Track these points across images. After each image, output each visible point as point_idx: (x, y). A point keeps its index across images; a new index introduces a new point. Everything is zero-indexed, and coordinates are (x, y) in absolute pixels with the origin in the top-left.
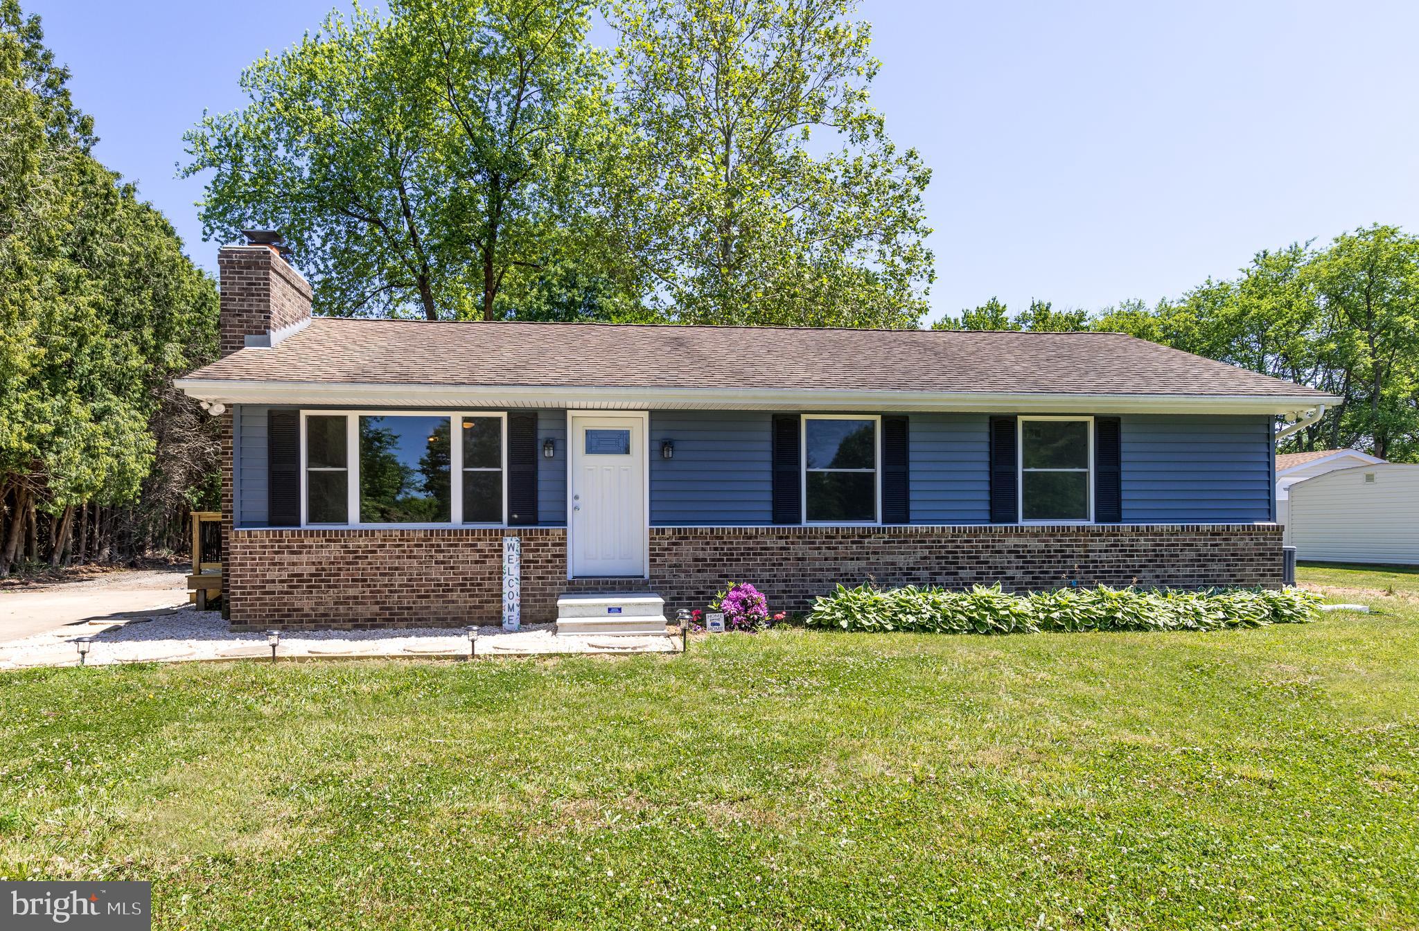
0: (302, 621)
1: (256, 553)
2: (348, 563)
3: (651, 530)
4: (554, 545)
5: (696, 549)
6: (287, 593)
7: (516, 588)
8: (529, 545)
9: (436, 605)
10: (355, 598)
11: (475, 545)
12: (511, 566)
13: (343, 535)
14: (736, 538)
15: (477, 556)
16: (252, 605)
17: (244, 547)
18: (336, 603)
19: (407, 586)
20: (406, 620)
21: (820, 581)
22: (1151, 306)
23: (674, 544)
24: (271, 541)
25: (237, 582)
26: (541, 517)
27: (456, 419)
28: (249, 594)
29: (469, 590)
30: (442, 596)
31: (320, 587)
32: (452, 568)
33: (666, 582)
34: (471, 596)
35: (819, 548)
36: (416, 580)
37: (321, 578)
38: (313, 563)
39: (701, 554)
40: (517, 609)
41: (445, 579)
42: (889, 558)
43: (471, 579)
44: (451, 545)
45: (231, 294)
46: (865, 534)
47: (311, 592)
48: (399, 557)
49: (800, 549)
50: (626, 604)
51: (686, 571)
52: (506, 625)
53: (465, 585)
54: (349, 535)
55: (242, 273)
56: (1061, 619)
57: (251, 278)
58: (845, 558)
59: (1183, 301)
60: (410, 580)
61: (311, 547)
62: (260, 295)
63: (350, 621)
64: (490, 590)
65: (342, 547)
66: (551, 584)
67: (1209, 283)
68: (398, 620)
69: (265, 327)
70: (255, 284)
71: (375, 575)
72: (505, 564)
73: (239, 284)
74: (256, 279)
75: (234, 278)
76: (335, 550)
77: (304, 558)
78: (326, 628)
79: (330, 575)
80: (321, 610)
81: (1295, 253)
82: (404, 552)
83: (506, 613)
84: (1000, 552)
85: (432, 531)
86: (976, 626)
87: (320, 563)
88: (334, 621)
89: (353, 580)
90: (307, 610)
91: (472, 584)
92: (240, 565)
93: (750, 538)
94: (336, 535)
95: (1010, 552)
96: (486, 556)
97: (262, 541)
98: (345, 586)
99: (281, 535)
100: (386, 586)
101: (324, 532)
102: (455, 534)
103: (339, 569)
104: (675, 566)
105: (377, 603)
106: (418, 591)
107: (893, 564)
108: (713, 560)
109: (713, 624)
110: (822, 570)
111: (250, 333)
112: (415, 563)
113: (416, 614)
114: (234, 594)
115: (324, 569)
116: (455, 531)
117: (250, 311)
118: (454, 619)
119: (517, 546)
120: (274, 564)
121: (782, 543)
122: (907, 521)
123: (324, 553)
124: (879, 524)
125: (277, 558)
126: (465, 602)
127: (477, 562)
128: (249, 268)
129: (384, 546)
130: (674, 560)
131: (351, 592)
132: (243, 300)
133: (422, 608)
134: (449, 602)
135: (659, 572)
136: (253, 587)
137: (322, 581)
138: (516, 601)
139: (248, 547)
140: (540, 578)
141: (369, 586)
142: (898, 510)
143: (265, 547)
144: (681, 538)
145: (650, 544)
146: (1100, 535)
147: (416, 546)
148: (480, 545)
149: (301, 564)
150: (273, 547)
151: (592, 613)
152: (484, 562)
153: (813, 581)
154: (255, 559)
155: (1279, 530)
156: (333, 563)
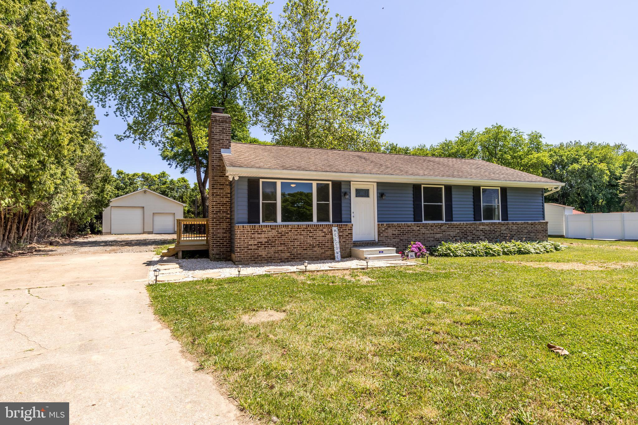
0: (262, 260)
1: (245, 234)
2: (278, 237)
3: (378, 225)
4: (348, 230)
5: (393, 231)
6: (257, 249)
7: (338, 246)
8: (340, 230)
9: (310, 252)
10: (281, 250)
11: (323, 230)
12: (336, 238)
13: (277, 227)
14: (405, 227)
15: (323, 234)
16: (244, 254)
17: (241, 232)
18: (274, 253)
19: (299, 246)
20: (299, 258)
21: (429, 241)
22: (428, 147)
23: (386, 229)
24: (251, 229)
25: (238, 245)
26: (343, 220)
27: (314, 184)
28: (243, 250)
29: (321, 247)
30: (312, 249)
31: (268, 247)
32: (315, 239)
33: (384, 242)
34: (321, 249)
35: (429, 230)
36: (303, 243)
37: (269, 243)
38: (266, 238)
39: (394, 233)
40: (339, 253)
41: (313, 243)
42: (448, 233)
43: (322, 243)
44: (314, 230)
45: (216, 132)
46: (442, 225)
47: (265, 249)
48: (296, 235)
49: (423, 230)
50: (385, 250)
51: (390, 239)
52: (336, 259)
53: (319, 245)
54: (279, 227)
55: (220, 124)
56: (507, 251)
57: (224, 127)
58: (436, 233)
59: (438, 146)
60: (300, 243)
61: (265, 231)
62: (227, 133)
63: (279, 259)
64: (328, 247)
65: (277, 231)
66: (348, 244)
67: (446, 141)
68: (297, 259)
69: (229, 146)
70: (225, 129)
71: (288, 242)
72: (334, 237)
73: (219, 129)
74: (226, 127)
75: (217, 126)
76: (274, 233)
77: (263, 236)
78: (271, 262)
79: (272, 242)
80: (269, 255)
81: (472, 133)
82: (298, 233)
83: (336, 255)
84: (478, 231)
85: (308, 225)
86: (487, 254)
87: (269, 238)
88: (274, 260)
89: (281, 244)
90: (264, 256)
91: (322, 245)
92: (239, 239)
93: (409, 227)
94: (275, 227)
95: (481, 231)
96: (326, 234)
97: (247, 229)
98: (278, 246)
99: (255, 227)
100: (292, 246)
101: (271, 226)
102: (316, 226)
103: (276, 240)
104: (386, 237)
105: (289, 252)
106: (303, 247)
107: (450, 235)
108: (398, 234)
109: (411, 256)
110: (430, 237)
111: (223, 148)
112: (302, 237)
113: (302, 256)
114: (237, 250)
115: (270, 240)
116: (314, 225)
117: (223, 139)
118: (316, 257)
119: (337, 230)
120: (252, 238)
121: (418, 228)
122: (452, 221)
123: (270, 234)
124: (444, 222)
125: (253, 236)
126: (319, 251)
127: (323, 236)
128: (223, 122)
129: (291, 231)
130: (386, 235)
131: (280, 248)
132: (220, 135)
133: (304, 254)
134: (314, 251)
135: (381, 239)
136: (244, 247)
137: (269, 244)
138: (339, 250)
139: (242, 232)
140: (344, 242)
141: (286, 246)
142: (450, 218)
143: (248, 232)
144: (388, 227)
145: (378, 229)
146: (504, 225)
147: (303, 230)
148: (324, 230)
149: (262, 238)
150: (251, 231)
151: (374, 253)
152: (326, 236)
153: (427, 241)
154: (244, 236)
155: (547, 223)
156: (273, 237)
